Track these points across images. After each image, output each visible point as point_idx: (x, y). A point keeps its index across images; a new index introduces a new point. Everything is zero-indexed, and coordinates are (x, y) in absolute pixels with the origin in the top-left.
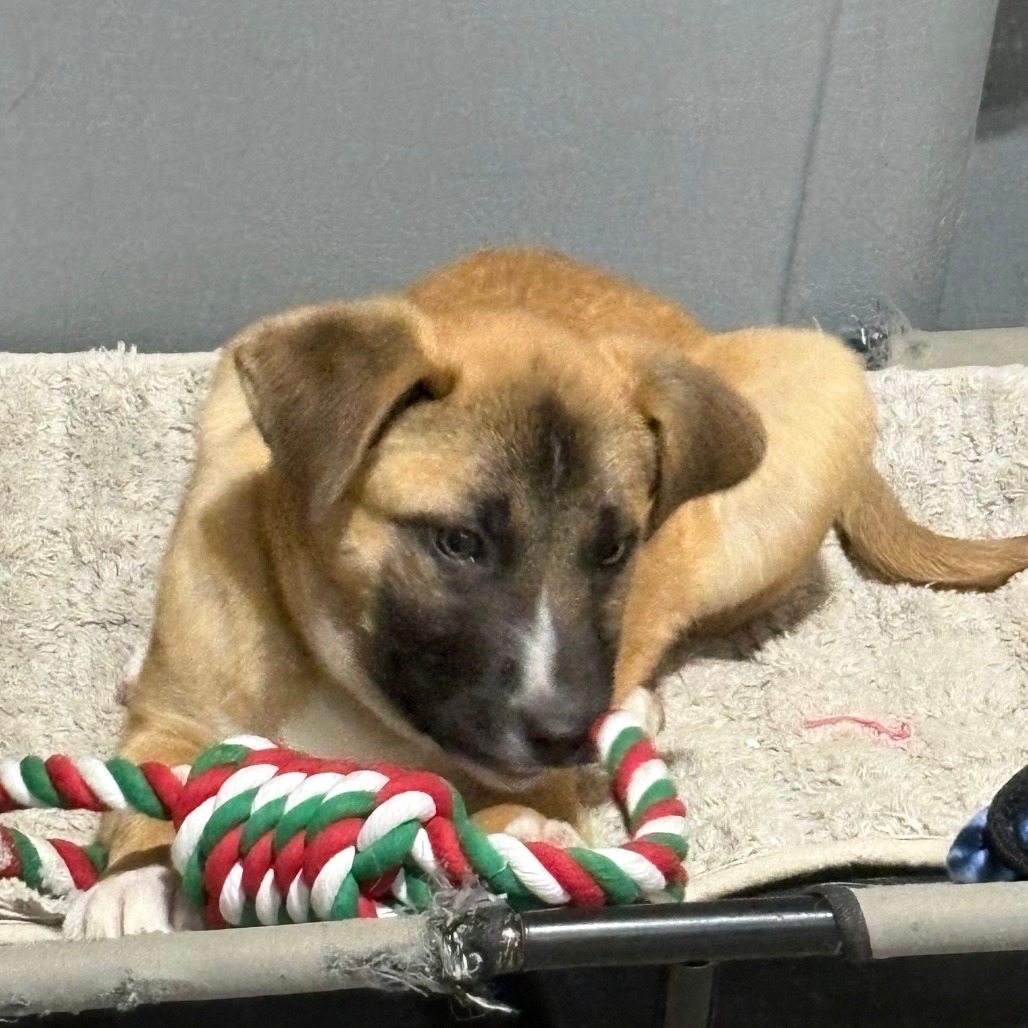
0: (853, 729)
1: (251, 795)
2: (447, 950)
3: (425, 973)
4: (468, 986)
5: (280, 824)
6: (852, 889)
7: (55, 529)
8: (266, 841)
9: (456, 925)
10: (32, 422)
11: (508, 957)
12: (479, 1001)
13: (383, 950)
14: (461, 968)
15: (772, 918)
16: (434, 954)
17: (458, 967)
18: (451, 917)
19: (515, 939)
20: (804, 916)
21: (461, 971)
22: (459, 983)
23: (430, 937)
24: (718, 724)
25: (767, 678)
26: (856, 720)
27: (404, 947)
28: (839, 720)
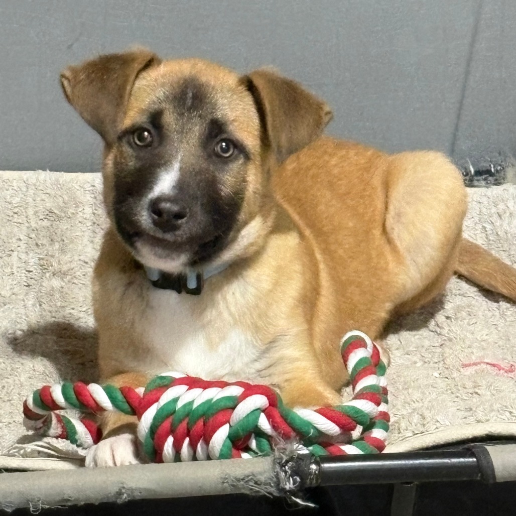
0: (486, 368)
1: (176, 400)
2: (283, 474)
3: (272, 486)
4: (293, 493)
5: (191, 414)
6: (486, 447)
7: (87, 261)
8: (184, 424)
9: (287, 462)
10: (76, 207)
11: (313, 479)
12: (298, 501)
13: (251, 474)
14: (290, 484)
15: (446, 461)
16: (276, 477)
17: (288, 483)
18: (285, 458)
19: (316, 470)
20: (462, 460)
21: (289, 485)
22: (289, 491)
23: (274, 468)
24: (419, 364)
25: (443, 342)
26: (488, 364)
27: (261, 474)
28: (479, 363)
